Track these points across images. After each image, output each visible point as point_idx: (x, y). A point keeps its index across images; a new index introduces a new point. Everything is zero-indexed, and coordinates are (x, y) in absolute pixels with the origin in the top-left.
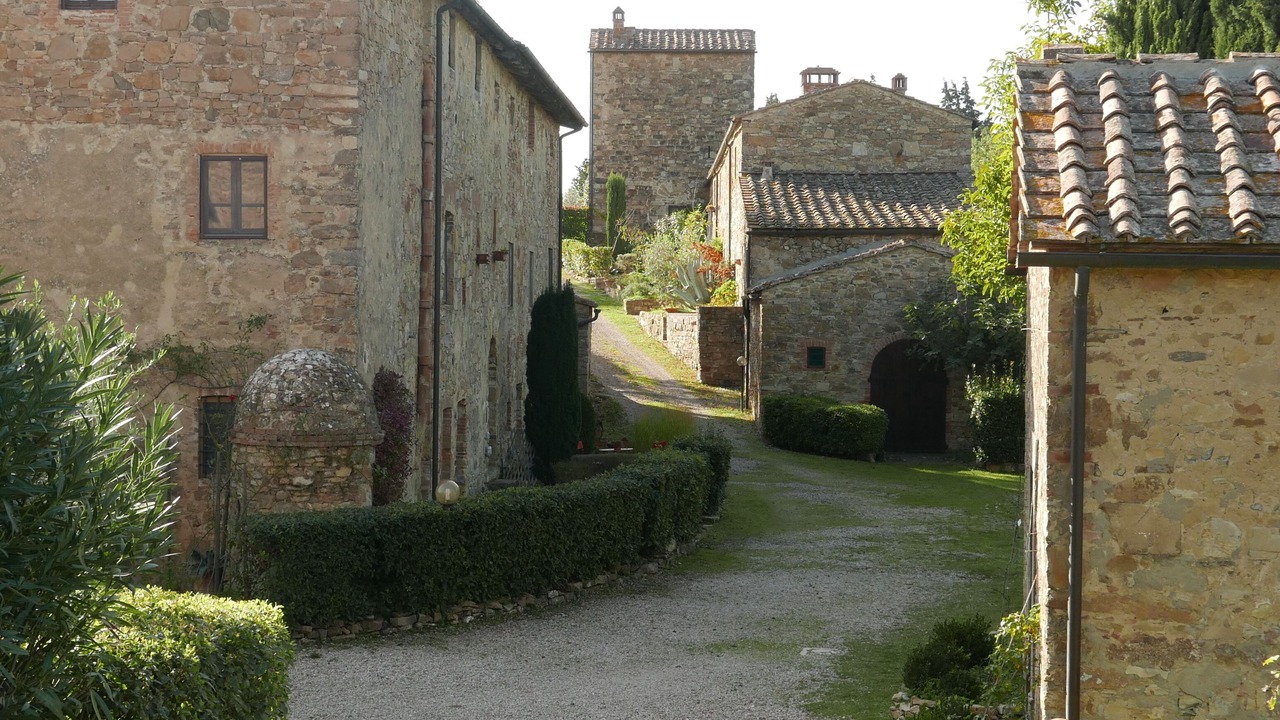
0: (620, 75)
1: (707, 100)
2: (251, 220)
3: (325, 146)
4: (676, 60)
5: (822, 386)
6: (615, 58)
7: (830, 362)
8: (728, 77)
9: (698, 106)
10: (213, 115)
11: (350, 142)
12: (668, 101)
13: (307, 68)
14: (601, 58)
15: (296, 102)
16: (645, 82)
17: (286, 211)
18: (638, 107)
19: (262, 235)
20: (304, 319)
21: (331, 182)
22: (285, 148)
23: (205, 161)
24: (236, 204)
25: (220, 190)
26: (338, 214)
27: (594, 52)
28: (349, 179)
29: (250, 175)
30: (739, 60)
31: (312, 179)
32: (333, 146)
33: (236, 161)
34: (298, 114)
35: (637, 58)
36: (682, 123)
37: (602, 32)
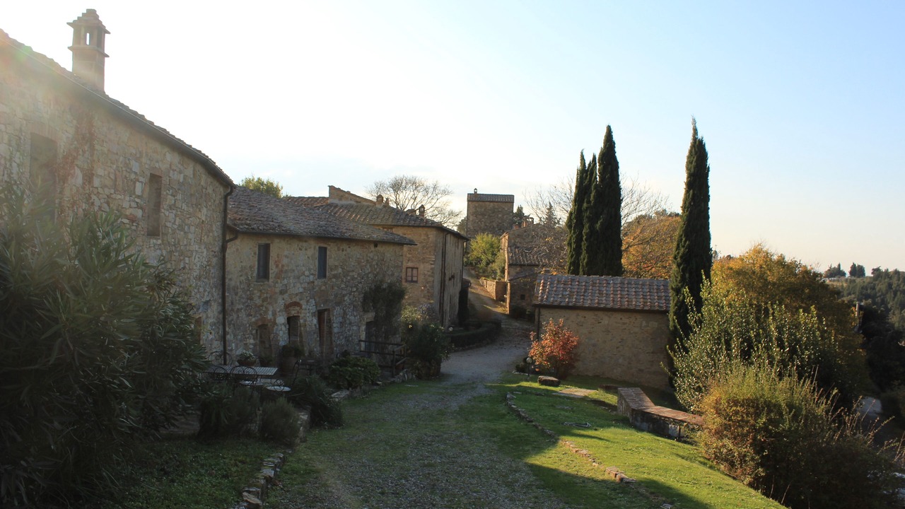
0: (476, 207)
1: (500, 216)
2: (415, 279)
3: (428, 266)
4: (492, 204)
5: (524, 304)
6: (474, 203)
7: (526, 298)
8: (506, 209)
9: (497, 217)
10: (409, 261)
11: (433, 266)
12: (489, 215)
13: (426, 253)
14: (470, 203)
15: (424, 258)
16: (483, 210)
17: (421, 278)
18: (480, 217)
19: (416, 282)
20: (424, 297)
21: (429, 273)
22: (421, 267)
23: (407, 268)
24: (412, 276)
25: (409, 274)
26: (431, 279)
27: (468, 201)
28: (433, 273)
29: (415, 271)
30: (509, 205)
31: (426, 272)
32: (430, 267)
33: (412, 268)
34: (424, 261)
35: (481, 203)
36: (493, 222)
37: (470, 194)
